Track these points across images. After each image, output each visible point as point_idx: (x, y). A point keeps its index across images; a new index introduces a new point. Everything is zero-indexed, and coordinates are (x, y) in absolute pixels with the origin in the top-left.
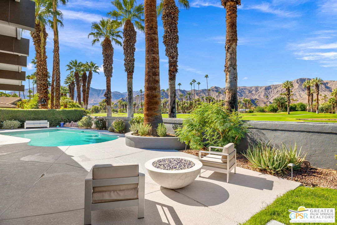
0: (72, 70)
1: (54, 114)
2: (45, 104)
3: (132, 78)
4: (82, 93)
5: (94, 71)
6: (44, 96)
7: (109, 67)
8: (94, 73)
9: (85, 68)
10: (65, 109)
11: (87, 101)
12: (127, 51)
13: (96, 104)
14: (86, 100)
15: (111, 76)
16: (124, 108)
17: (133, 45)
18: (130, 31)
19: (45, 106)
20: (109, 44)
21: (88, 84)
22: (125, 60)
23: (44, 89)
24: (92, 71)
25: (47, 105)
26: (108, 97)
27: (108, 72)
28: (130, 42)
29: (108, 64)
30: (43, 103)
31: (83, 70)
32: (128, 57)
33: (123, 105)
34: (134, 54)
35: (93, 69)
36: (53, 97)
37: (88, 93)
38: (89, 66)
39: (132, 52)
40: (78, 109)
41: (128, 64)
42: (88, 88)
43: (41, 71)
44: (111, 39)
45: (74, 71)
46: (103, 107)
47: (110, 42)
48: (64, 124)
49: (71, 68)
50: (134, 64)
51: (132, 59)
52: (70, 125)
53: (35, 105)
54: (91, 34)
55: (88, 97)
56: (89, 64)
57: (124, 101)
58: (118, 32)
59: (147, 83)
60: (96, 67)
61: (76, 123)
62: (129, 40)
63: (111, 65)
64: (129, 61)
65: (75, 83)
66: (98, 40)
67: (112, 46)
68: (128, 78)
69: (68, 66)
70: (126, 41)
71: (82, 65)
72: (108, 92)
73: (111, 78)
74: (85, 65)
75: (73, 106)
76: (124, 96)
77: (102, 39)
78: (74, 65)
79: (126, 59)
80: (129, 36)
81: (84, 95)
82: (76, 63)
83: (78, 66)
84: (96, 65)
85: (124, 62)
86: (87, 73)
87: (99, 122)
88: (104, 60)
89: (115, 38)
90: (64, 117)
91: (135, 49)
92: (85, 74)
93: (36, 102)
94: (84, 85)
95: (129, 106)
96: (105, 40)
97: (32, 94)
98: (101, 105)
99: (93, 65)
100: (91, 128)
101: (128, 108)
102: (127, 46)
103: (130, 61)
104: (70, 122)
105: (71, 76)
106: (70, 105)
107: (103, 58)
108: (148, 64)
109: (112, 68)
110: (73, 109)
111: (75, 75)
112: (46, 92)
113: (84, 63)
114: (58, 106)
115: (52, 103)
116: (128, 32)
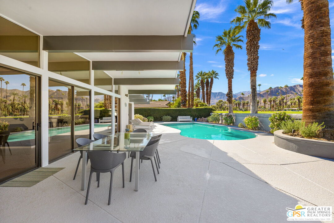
0: (199, 79)
1: (191, 111)
2: (185, 104)
3: (256, 76)
4: (206, 96)
5: (214, 77)
6: (184, 99)
7: (231, 70)
8: (214, 79)
9: (208, 76)
10: (197, 108)
11: (210, 102)
12: (250, 51)
13: (213, 104)
14: (208, 101)
15: (233, 78)
16: (238, 107)
17: (257, 43)
18: (254, 31)
19: (184, 105)
20: (230, 50)
21: (210, 88)
22: (248, 60)
23: (184, 94)
24: (213, 78)
25: (186, 105)
26: (229, 96)
27: (230, 75)
28: (254, 41)
29: (230, 68)
30: (184, 104)
31: (207, 78)
32: (251, 56)
33: (236, 104)
34: (258, 51)
35: (214, 76)
36: (189, 99)
37: (210, 95)
38: (211, 74)
39: (256, 51)
40: (207, 107)
41: (251, 62)
42: (210, 91)
43: (182, 80)
44: (231, 45)
45: (201, 79)
46: (219, 106)
47: (231, 47)
48: (197, 119)
49: (198, 78)
50: (258, 61)
51: (256, 57)
52: (201, 120)
53: (177, 106)
54: (215, 46)
55: (210, 98)
56: (211, 72)
57: (237, 100)
58: (239, 37)
59: (311, 68)
60: (216, 74)
61: (206, 119)
62: (253, 39)
63: (232, 68)
64: (252, 60)
65: (201, 88)
66: (221, 49)
67: (233, 51)
68: (251, 76)
69: (196, 76)
70: (250, 41)
71: (206, 74)
72: (230, 92)
73: (232, 79)
74: (208, 74)
75: (202, 105)
76: (236, 96)
77: (224, 48)
78: (200, 75)
79: (250, 59)
80: (253, 35)
81: (207, 97)
82: (202, 73)
83: (203, 75)
84: (216, 72)
85: (247, 61)
86: (210, 80)
87: (228, 118)
88: (226, 65)
89: (235, 43)
90: (197, 114)
91: (259, 46)
92: (208, 81)
93: (178, 104)
94: (207, 90)
95: (252, 103)
96: (227, 48)
97: (174, 99)
98: (217, 105)
99: (214, 73)
100: (219, 123)
101: (252, 106)
102: (251, 46)
103: (254, 60)
104: (201, 118)
105: (198, 84)
106: (200, 105)
107: (225, 63)
108: (311, 42)
109: (233, 71)
110: (203, 107)
111: (201, 82)
112: (185, 95)
113: (207, 72)
114: (193, 105)
115: (189, 103)
116: (251, 32)
